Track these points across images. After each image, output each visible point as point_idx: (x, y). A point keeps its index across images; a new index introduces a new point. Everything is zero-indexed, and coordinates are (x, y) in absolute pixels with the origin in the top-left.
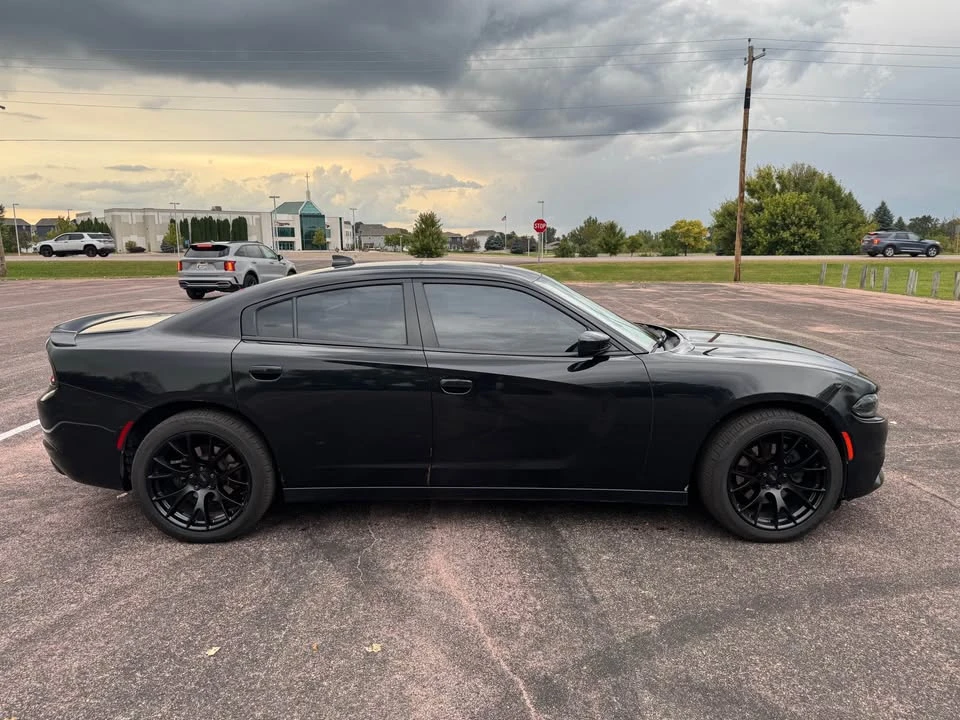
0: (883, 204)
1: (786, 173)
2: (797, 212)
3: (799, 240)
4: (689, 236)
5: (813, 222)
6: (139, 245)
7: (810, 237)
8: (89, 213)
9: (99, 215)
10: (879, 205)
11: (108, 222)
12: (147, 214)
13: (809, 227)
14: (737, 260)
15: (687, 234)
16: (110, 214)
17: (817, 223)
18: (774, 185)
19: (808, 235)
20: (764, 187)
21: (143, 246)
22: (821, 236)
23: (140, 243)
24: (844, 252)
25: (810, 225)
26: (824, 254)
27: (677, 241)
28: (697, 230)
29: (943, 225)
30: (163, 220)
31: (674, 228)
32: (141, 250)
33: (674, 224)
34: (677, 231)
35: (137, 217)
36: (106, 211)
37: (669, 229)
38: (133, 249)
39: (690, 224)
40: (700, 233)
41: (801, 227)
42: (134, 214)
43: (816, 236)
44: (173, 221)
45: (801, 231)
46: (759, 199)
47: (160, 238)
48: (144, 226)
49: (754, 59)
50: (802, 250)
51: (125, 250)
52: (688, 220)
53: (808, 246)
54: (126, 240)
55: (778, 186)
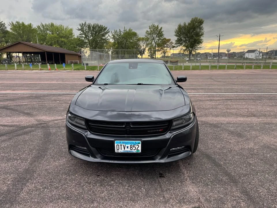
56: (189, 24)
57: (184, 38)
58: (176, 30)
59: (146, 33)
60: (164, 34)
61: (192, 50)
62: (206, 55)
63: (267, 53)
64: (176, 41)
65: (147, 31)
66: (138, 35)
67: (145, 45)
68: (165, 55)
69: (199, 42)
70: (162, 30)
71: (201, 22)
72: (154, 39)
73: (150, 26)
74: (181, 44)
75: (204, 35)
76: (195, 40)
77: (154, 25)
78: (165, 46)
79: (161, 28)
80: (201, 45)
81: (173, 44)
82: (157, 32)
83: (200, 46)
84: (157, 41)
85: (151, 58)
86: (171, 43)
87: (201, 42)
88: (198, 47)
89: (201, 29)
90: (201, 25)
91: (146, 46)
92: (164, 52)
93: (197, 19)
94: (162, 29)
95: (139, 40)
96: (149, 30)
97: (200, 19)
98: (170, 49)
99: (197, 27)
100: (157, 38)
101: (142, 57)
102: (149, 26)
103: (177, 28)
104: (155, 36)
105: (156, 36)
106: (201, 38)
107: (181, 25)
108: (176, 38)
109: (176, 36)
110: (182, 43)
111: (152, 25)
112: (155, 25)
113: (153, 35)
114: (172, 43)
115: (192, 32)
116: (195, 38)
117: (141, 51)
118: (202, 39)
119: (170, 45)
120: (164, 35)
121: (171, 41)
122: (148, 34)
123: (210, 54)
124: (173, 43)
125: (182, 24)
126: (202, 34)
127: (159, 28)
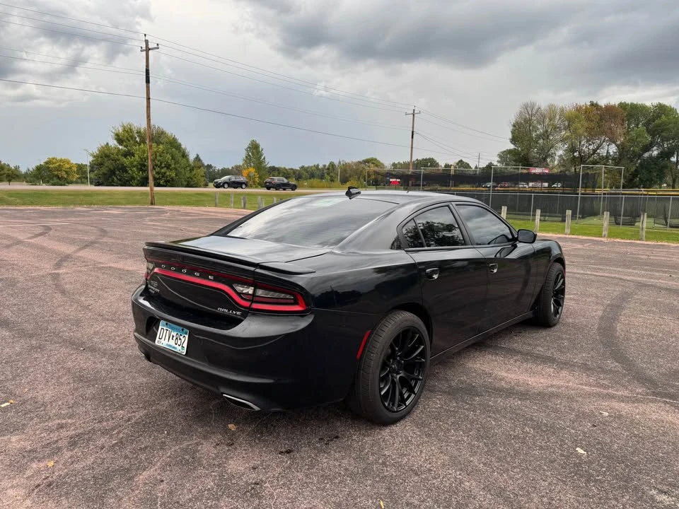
0: (198, 156)
1: (142, 130)
2: (159, 158)
3: (163, 177)
4: (61, 170)
5: (170, 165)
7: (170, 175)
10: (195, 156)
13: (168, 168)
14: (152, 190)
15: (59, 168)
17: (173, 166)
18: (136, 138)
19: (168, 173)
20: (130, 139)
22: (176, 175)
24: (188, 186)
25: (168, 167)
26: (178, 187)
27: (50, 173)
28: (68, 166)
29: (219, 170)
31: (46, 163)
33: (46, 160)
34: (51, 166)
37: (42, 163)
39: (61, 161)
40: (70, 168)
41: (162, 168)
43: (174, 175)
45: (163, 171)
46: (126, 146)
49: (149, 49)
50: (165, 184)
52: (59, 158)
53: (169, 181)
55: (138, 139)
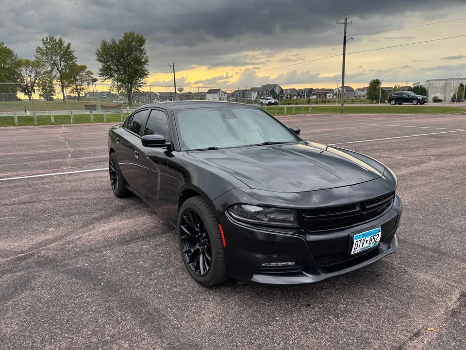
6: (440, 98)
8: (419, 83)
9: (423, 84)
11: (426, 87)
12: (448, 81)
16: (428, 83)
21: (442, 99)
23: (440, 97)
30: (456, 85)
32: (440, 101)
35: (442, 83)
36: (427, 81)
38: (436, 100)
42: (440, 82)
44: (462, 85)
47: (452, 95)
48: (445, 89)
51: (432, 101)
54: (433, 96)
56: (121, 42)
57: (116, 65)
58: (99, 51)
59: (37, 52)
60: (75, 56)
61: (131, 87)
62: (150, 96)
63: (233, 94)
64: (102, 70)
65: (39, 48)
66: (15, 54)
67: (33, 75)
68: (79, 95)
69: (143, 74)
70: (71, 49)
71: (141, 42)
72: (55, 64)
73: (45, 39)
74: (111, 76)
75: (149, 63)
76: (135, 70)
77: (53, 38)
78: (78, 77)
79: (69, 44)
80: (146, 78)
81: (92, 76)
82: (61, 51)
83: (144, 80)
84: (63, 68)
85: (47, 100)
86: (87, 72)
87: (146, 75)
88: (142, 81)
89: (141, 51)
90: (142, 46)
91: (36, 76)
92: (76, 89)
93: (134, 35)
94: (71, 46)
95: (19, 64)
96: (42, 46)
97: (138, 36)
98: (89, 84)
99: (136, 48)
100: (62, 63)
101: (30, 98)
102: (43, 40)
103: (100, 47)
104: (57, 59)
105: (61, 59)
106: (144, 67)
107: (106, 43)
108: (100, 65)
109: (100, 61)
110: (112, 74)
111: (49, 38)
112: (55, 39)
113: (54, 57)
114: (90, 73)
115: (127, 56)
116: (136, 66)
117: (27, 86)
118: (146, 68)
119: (87, 76)
120: (76, 58)
121: (87, 70)
122: (43, 54)
123: (155, 94)
124: (92, 74)
125: (109, 42)
126: (146, 62)
127: (66, 45)
